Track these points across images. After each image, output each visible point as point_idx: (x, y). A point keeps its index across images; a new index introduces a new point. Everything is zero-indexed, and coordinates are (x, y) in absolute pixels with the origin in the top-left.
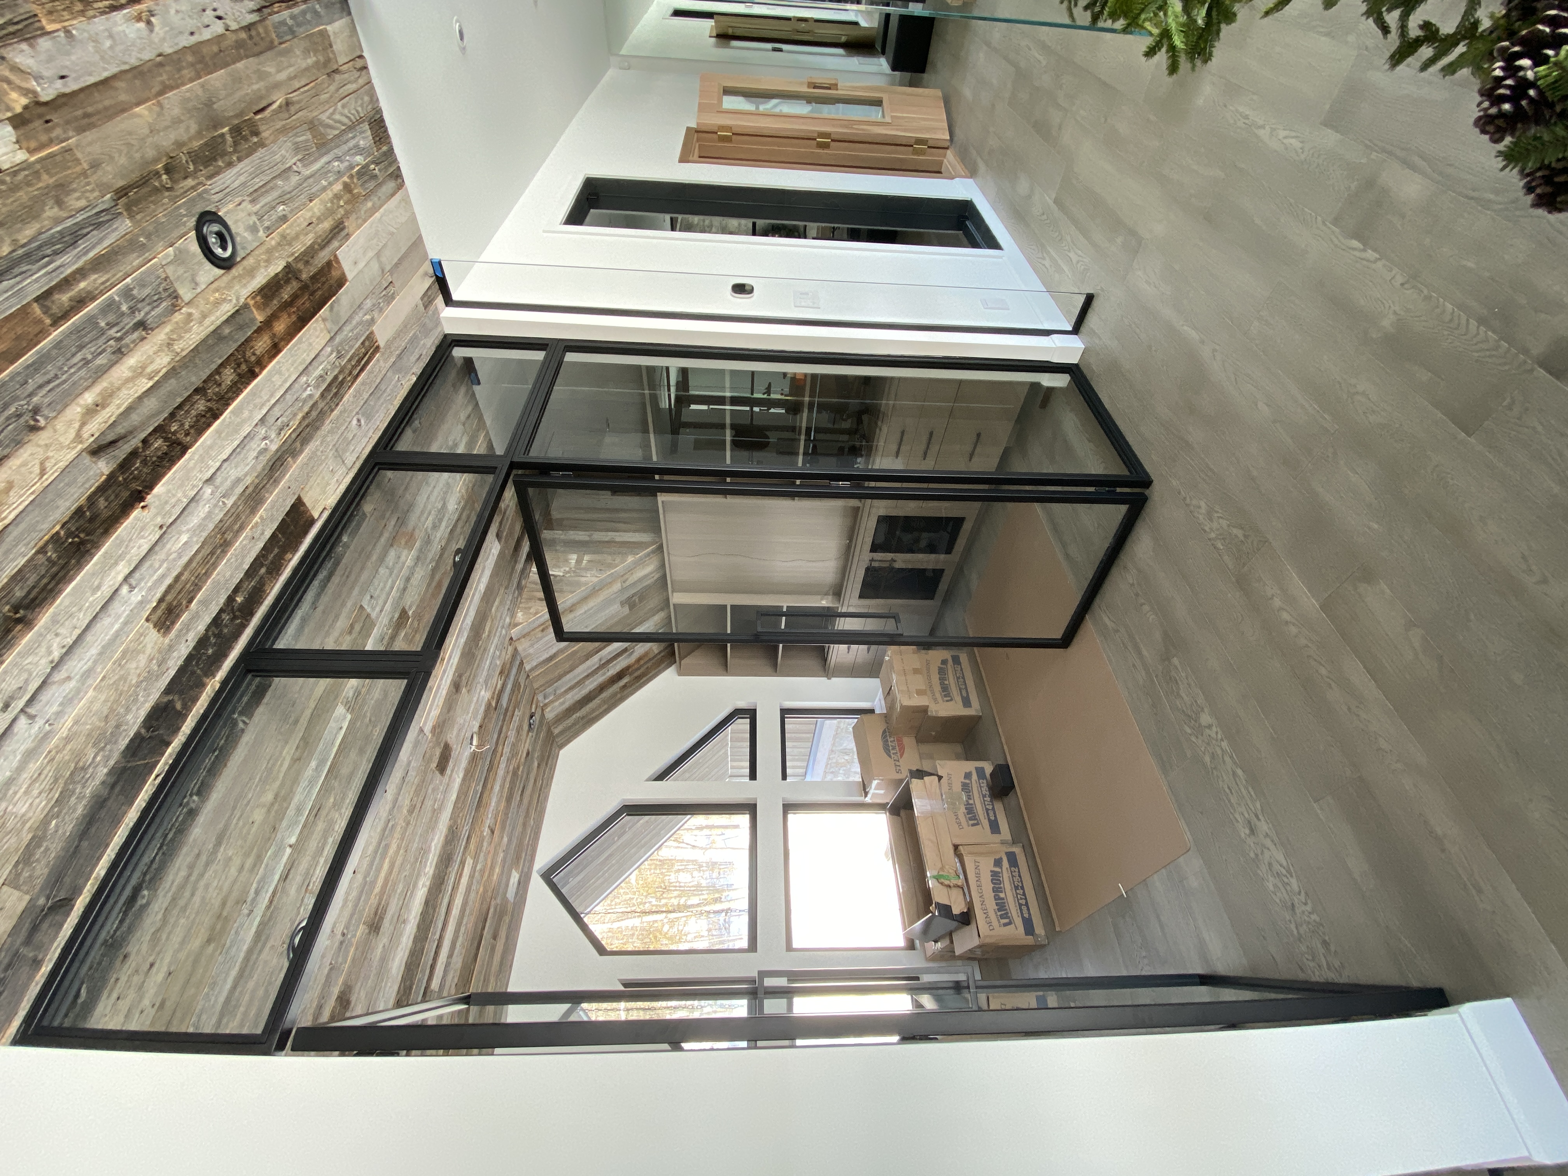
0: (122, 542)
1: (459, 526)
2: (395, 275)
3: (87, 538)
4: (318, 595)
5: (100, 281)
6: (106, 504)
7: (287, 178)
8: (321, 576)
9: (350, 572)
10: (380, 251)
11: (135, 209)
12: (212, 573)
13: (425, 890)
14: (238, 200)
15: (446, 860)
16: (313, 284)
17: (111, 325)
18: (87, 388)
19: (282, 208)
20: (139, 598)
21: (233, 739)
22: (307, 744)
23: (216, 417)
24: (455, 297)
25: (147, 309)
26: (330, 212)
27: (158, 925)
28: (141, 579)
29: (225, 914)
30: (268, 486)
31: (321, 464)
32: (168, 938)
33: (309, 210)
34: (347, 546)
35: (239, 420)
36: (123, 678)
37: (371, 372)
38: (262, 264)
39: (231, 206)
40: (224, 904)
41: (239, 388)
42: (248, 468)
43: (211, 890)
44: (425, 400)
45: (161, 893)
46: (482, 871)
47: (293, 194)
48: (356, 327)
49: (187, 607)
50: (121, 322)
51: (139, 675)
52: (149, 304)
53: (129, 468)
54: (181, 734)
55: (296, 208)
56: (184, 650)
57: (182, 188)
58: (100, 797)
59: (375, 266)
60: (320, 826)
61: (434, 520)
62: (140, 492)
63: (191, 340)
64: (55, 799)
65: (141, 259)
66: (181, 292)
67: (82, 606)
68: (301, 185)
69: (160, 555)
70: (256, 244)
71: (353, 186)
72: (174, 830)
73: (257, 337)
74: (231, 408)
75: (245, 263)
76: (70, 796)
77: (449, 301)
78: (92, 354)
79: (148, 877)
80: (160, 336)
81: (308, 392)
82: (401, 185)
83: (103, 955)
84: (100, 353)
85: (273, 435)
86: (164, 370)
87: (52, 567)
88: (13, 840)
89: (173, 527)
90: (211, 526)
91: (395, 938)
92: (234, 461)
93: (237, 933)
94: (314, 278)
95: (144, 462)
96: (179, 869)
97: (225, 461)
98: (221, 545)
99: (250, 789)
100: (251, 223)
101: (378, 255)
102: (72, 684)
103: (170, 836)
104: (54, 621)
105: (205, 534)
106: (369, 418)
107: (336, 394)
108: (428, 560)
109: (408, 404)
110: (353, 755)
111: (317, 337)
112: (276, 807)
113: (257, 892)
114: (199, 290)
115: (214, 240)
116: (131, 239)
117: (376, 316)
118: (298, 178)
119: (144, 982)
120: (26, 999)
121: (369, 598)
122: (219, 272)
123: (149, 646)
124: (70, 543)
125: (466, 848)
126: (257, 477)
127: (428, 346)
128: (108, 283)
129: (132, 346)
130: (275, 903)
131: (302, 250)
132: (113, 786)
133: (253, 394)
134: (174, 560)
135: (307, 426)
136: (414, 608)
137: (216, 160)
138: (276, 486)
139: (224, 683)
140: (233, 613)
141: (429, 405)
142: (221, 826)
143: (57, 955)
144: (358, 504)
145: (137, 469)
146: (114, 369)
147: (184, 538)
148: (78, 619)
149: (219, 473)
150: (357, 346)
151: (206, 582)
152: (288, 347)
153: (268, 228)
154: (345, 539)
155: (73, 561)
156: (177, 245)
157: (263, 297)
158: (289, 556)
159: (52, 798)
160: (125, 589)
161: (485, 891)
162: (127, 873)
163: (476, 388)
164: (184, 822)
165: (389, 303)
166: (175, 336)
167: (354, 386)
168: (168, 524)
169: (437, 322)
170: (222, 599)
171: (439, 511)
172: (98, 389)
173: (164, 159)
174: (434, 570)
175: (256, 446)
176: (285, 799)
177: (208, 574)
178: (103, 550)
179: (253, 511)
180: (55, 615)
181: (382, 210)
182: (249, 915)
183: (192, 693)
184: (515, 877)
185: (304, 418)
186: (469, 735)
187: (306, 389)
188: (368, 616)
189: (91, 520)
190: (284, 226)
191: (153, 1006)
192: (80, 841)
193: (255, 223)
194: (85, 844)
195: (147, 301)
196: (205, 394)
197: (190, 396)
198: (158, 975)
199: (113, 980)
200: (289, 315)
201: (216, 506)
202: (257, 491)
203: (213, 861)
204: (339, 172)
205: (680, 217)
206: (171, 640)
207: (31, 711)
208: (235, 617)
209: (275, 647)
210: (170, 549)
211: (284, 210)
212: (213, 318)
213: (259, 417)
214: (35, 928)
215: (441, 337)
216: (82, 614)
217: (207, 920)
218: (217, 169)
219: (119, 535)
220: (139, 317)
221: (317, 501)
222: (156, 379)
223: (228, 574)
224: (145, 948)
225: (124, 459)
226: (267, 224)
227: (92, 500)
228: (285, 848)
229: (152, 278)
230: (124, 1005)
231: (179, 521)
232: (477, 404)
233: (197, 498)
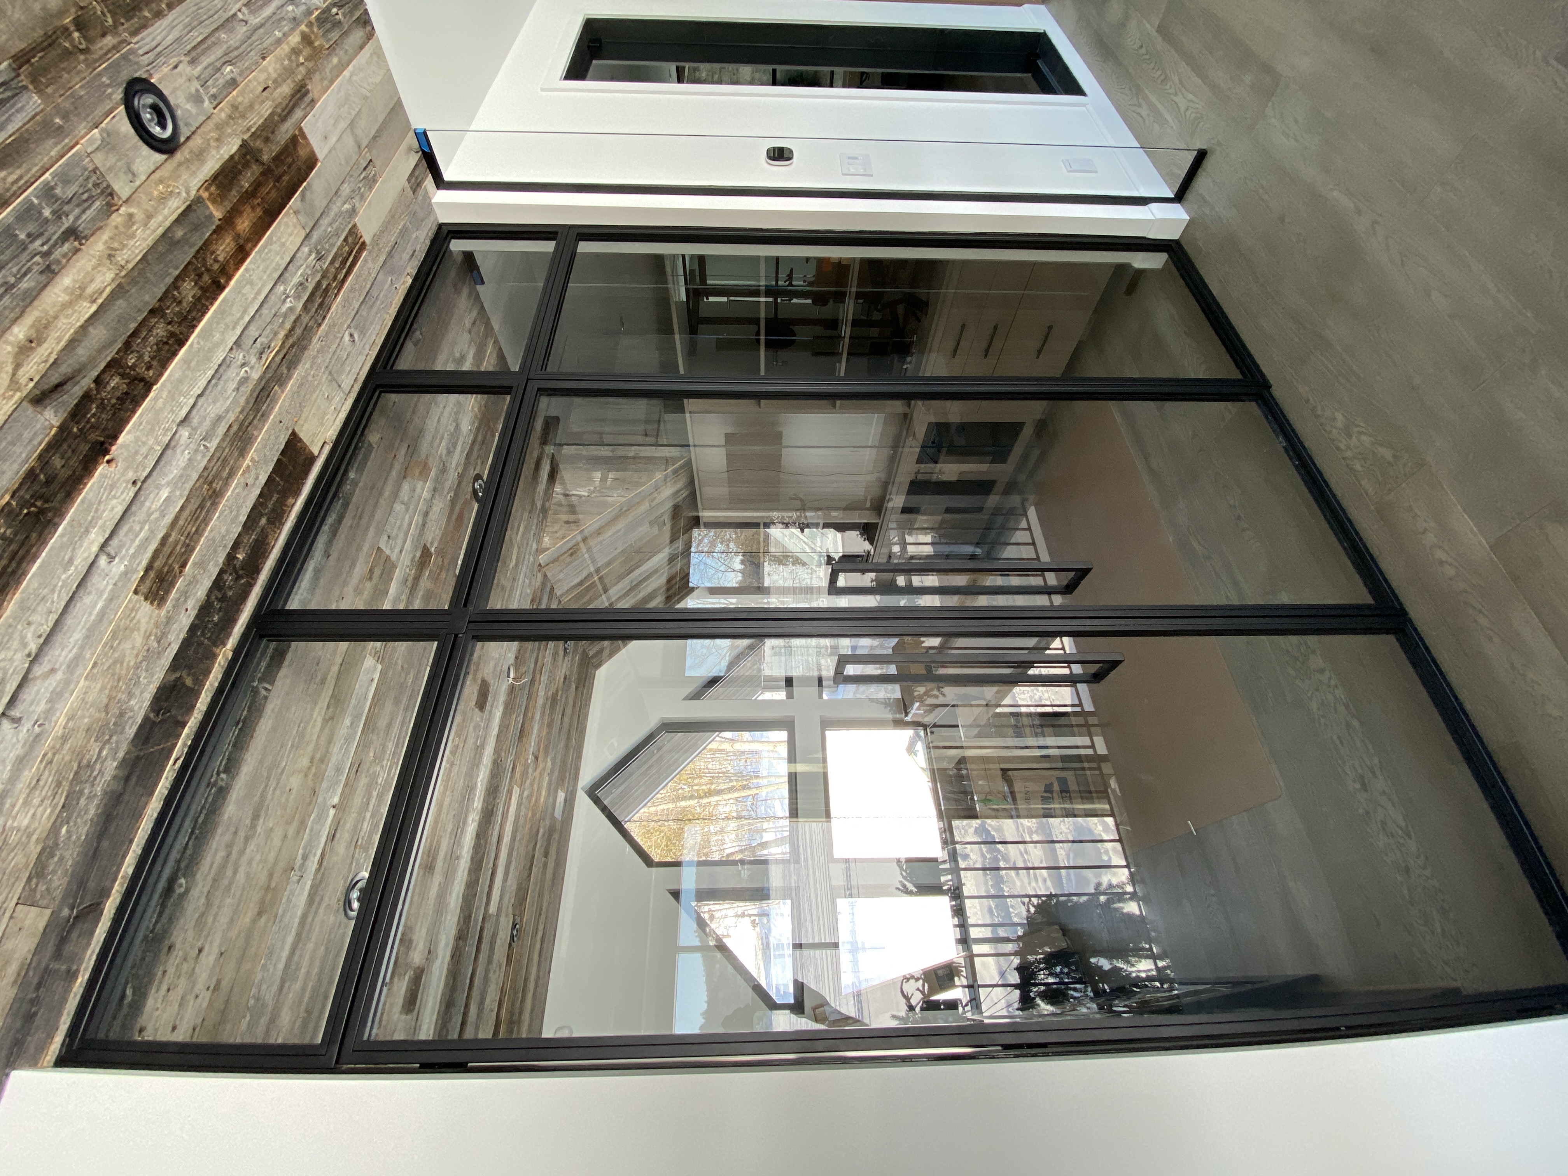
0: (91, 505)
1: (476, 449)
2: (374, 151)
3: (46, 505)
4: (330, 542)
5: (11, 179)
6: (63, 462)
7: (232, 30)
8: (331, 519)
9: (362, 513)
10: (353, 121)
11: (43, 80)
12: (204, 530)
13: (475, 824)
14: (173, 61)
15: (493, 791)
16: (277, 167)
17: (32, 237)
18: (15, 321)
19: (229, 69)
20: (122, 568)
21: (256, 709)
22: (338, 701)
23: (181, 343)
24: (447, 176)
25: (77, 211)
26: (289, 72)
27: (202, 909)
28: (121, 547)
29: (273, 884)
30: (255, 422)
31: (314, 391)
32: (215, 919)
33: (261, 71)
34: (355, 483)
35: (209, 345)
36: (119, 661)
37: (358, 276)
38: (213, 144)
39: (166, 69)
40: (271, 876)
41: (204, 305)
42: (228, 402)
43: (254, 864)
44: (425, 305)
45: (199, 876)
46: (530, 796)
47: (241, 50)
48: (334, 220)
49: (181, 572)
50: (46, 230)
51: (137, 656)
52: (78, 205)
53: (85, 415)
54: (196, 712)
55: (247, 68)
56: (185, 620)
57: (101, 48)
58: (113, 792)
59: (349, 141)
60: (363, 781)
61: (447, 444)
62: (102, 443)
63: (136, 248)
64: (61, 804)
65: (59, 147)
66: (116, 187)
67: (55, 586)
68: (249, 38)
69: (139, 515)
70: (202, 118)
71: (313, 37)
72: (205, 812)
73: (216, 240)
74: (197, 330)
75: (191, 143)
76: (79, 799)
77: (440, 182)
78: (15, 276)
79: (183, 865)
80: (97, 246)
81: (288, 305)
82: (371, 34)
83: (144, 952)
84: (25, 274)
85: (253, 360)
86: (108, 290)
87: (9, 546)
88: (20, 856)
89: (149, 481)
90: (195, 476)
91: (449, 875)
92: (210, 395)
93: (289, 900)
94: (277, 159)
95: (102, 407)
96: (217, 850)
97: (200, 396)
98: (210, 497)
99: (282, 757)
100: (193, 90)
101: (352, 125)
102: (59, 675)
103: (200, 820)
104: (23, 607)
105: (189, 486)
106: (363, 332)
107: (321, 305)
108: (446, 491)
109: (405, 313)
110: (389, 706)
111: (291, 235)
112: (313, 770)
113: (305, 858)
114: (138, 183)
115: (148, 116)
116: (44, 121)
117: (357, 205)
118: (245, 29)
119: (194, 969)
120: (65, 1013)
121: (386, 538)
122: (160, 157)
123: (143, 621)
124: (26, 514)
125: (511, 778)
126: (241, 413)
127: (421, 239)
128: (22, 182)
129: (64, 261)
130: (325, 864)
131: (260, 122)
132: (127, 779)
133: (221, 311)
134: (157, 519)
135: (292, 346)
136: (436, 545)
137: (140, 10)
138: (265, 422)
139: (237, 651)
140: (236, 572)
141: (429, 312)
142: (256, 799)
143: (92, 963)
144: (362, 434)
145: (94, 415)
146: (45, 294)
147: (164, 494)
148: (53, 602)
149: (194, 412)
150: (339, 243)
151: (199, 540)
152: (256, 249)
153: (214, 97)
154: (352, 475)
155: (34, 535)
156: (103, 125)
157: (218, 187)
158: (291, 501)
159: (57, 804)
160: (103, 561)
161: (534, 815)
162: (158, 867)
163: (479, 288)
164: (214, 801)
165: (371, 188)
166: (116, 245)
167: (342, 293)
168: (142, 478)
169: (429, 208)
170: (221, 558)
171: (452, 434)
172: (29, 319)
173: (73, 10)
174: (453, 502)
175: (234, 375)
176: (322, 761)
177: (199, 532)
178: (68, 518)
179: (242, 453)
180: (22, 601)
181: (350, 67)
182: (298, 882)
183: (201, 666)
184: (561, 796)
185: (287, 337)
186: (505, 668)
187: (285, 301)
188: (388, 558)
189: (48, 482)
190: (234, 93)
191: (208, 989)
192: (99, 843)
193: (197, 91)
194: (105, 844)
195: (75, 201)
196: (164, 316)
197: (144, 320)
198: (209, 959)
199: (160, 973)
200: (253, 208)
201: (196, 451)
202: (244, 428)
203: (253, 836)
204: (295, 19)
205: (687, 66)
206: (168, 612)
207: (15, 713)
208: (238, 578)
209: (287, 608)
210: (150, 508)
211: (232, 72)
212: (160, 218)
213: (234, 339)
214: (63, 940)
215: (435, 228)
216: (56, 595)
217: (256, 896)
218: (142, 21)
219: (85, 498)
220: (67, 223)
221: (315, 435)
222: (100, 301)
223: (223, 530)
224: (190, 934)
225: (76, 405)
226: (213, 91)
227: (44, 459)
228: (328, 810)
229: (78, 171)
230: (175, 996)
231: (155, 473)
232: (482, 308)
233: (173, 444)
